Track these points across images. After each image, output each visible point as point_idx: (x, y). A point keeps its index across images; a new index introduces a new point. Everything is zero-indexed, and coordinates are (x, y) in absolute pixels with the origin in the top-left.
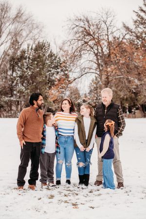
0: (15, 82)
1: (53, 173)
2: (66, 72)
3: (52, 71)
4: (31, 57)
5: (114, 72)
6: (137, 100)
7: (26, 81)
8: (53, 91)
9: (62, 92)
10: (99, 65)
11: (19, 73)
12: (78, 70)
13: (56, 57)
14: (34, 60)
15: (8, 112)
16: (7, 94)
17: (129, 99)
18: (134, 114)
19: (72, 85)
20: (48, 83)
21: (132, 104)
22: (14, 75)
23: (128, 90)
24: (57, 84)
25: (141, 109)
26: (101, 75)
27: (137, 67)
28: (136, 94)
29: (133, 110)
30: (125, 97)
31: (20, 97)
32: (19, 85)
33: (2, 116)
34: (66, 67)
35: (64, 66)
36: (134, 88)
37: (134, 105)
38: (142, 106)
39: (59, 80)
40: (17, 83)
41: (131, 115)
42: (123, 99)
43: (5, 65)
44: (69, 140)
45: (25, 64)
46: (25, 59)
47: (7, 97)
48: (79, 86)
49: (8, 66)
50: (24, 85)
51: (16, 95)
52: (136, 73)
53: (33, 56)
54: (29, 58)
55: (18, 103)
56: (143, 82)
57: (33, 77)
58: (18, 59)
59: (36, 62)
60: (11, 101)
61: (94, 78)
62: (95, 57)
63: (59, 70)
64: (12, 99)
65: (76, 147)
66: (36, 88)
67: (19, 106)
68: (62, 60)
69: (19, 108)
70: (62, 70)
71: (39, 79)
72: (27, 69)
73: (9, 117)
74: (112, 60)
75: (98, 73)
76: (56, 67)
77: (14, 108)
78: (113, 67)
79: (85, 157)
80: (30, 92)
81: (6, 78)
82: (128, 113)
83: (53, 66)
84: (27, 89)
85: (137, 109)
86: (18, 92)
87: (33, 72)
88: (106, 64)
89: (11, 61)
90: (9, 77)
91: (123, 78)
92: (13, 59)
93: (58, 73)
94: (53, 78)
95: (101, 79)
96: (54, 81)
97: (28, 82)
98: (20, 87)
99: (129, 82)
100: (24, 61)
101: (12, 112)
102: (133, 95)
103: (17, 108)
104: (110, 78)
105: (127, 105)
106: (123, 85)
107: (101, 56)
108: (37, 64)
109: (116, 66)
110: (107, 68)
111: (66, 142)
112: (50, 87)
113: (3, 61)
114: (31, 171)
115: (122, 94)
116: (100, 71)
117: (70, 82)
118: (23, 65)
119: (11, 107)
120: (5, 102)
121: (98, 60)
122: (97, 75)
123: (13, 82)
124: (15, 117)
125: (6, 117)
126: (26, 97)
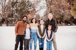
0: (14, 12)
1: (29, 47)
2: (34, 8)
3: (29, 8)
4: (20, 2)
5: (53, 8)
6: (63, 19)
7: (18, 12)
8: (29, 16)
9: (33, 16)
10: (47, 5)
11: (15, 8)
12: (39, 7)
13: (30, 2)
14: (21, 3)
15: (11, 24)
16: (11, 17)
17: (60, 18)
18: (62, 24)
19: (37, 13)
20: (27, 12)
21: (61, 20)
22: (13, 9)
23: (59, 15)
24: (31, 13)
25: (65, 22)
26: (48, 9)
27: (63, 6)
28: (62, 16)
29: (61, 23)
30: (58, 18)
31: (16, 18)
32: (16, 13)
33: (9, 25)
34: (34, 6)
35: (33, 6)
36: (62, 14)
37: (62, 21)
38: (65, 21)
39: (31, 11)
40: (14, 13)
41: (60, 25)
42: (57, 18)
43: (9, 5)
44: (35, 34)
45: (18, 5)
46: (18, 3)
47: (11, 18)
48: (39, 14)
49: (11, 6)
50: (17, 13)
51: (14, 17)
52: (63, 8)
53: (21, 2)
54: (19, 2)
55: (15, 20)
56: (65, 12)
57: (21, 10)
58: (15, 3)
59: (22, 4)
60: (12, 20)
61: (46, 10)
62: (46, 2)
63: (31, 7)
64: (13, 19)
65: (38, 37)
66: (22, 14)
67: (16, 22)
68: (33, 3)
69: (16, 23)
70: (33, 7)
71: (23, 11)
72: (18, 7)
73: (12, 26)
74: (53, 3)
75: (47, 8)
76: (30, 6)
77: (13, 22)
78: (53, 6)
79: (42, 40)
80: (20, 16)
81: (10, 10)
82: (59, 24)
83: (29, 5)
84: (18, 15)
85: (63, 22)
86: (15, 16)
87: (21, 8)
88: (50, 4)
89: (12, 4)
90: (11, 10)
91: (57, 10)
92: (13, 3)
93: (31, 8)
94: (29, 10)
95: (48, 10)
96: (29, 11)
97: (19, 12)
98: (16, 14)
99: (60, 11)
100: (17, 4)
101: (13, 24)
102: (61, 17)
103: (15, 22)
104: (52, 10)
105: (59, 21)
106: (57, 13)
107: (48, 2)
108: (22, 5)
109: (54, 5)
110: (51, 6)
111: (34, 35)
112: (28, 14)
113: (9, 4)
114: (20, 46)
115: (57, 16)
116: (48, 7)
117: (36, 12)
118: (17, 5)
119: (12, 22)
120: (10, 20)
121: (47, 3)
122: (47, 9)
123: (13, 12)
124: (14, 26)
125: (10, 26)
126: (18, 18)
